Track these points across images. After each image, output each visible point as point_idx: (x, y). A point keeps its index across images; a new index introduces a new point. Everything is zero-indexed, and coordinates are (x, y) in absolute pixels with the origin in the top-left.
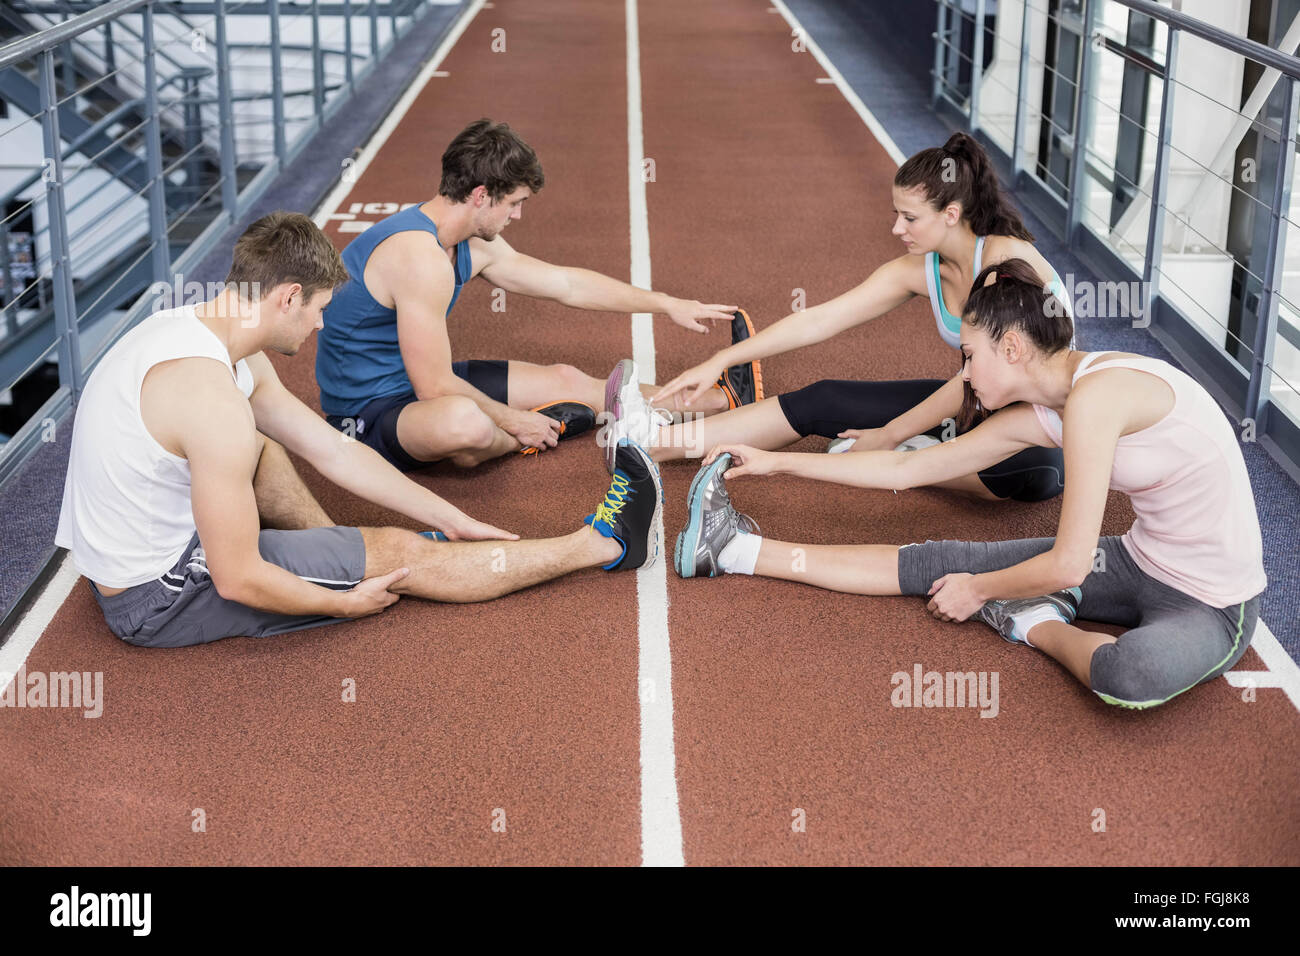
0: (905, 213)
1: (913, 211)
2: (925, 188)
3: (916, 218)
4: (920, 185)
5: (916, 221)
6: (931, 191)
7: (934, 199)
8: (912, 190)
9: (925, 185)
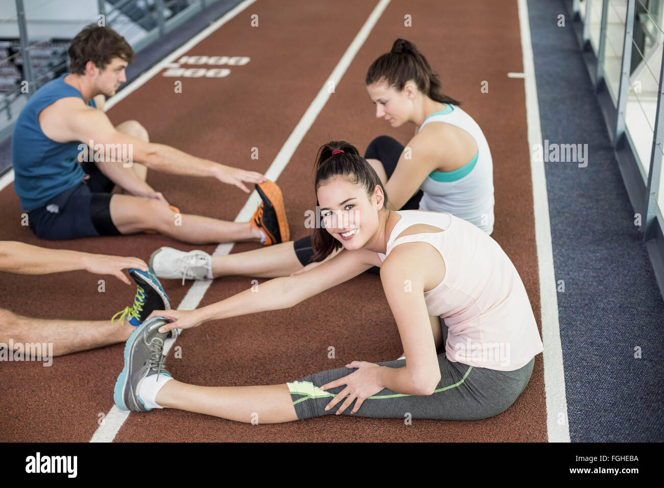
0: (379, 100)
1: (384, 98)
2: (385, 79)
3: (387, 101)
4: (382, 78)
5: (387, 103)
6: (389, 80)
7: (394, 84)
8: (378, 83)
9: (384, 77)
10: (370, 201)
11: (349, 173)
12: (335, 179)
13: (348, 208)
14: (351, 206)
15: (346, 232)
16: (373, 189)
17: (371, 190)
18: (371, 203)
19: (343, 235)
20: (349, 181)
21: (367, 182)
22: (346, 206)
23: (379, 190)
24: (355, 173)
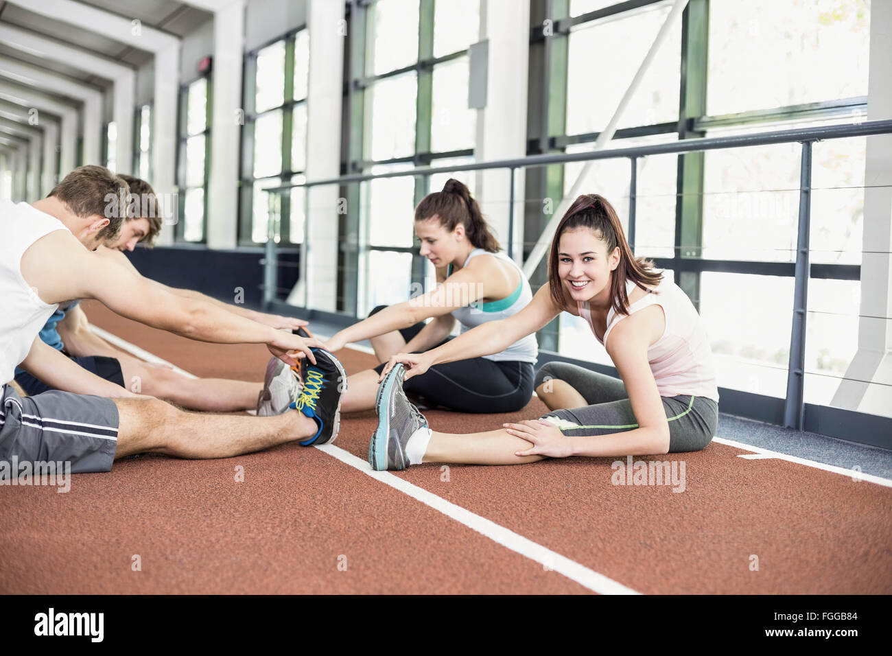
0: (428, 238)
1: (433, 235)
2: (439, 218)
3: (435, 240)
4: (435, 216)
5: (436, 242)
6: (442, 219)
7: (446, 224)
8: (430, 221)
9: (437, 216)
10: (608, 259)
11: (596, 229)
12: (582, 230)
13: (586, 260)
14: (590, 259)
15: (577, 282)
16: (613, 250)
17: (611, 251)
18: (608, 262)
19: (573, 283)
20: (594, 235)
21: (610, 242)
22: (585, 258)
23: (617, 252)
24: (602, 230)
